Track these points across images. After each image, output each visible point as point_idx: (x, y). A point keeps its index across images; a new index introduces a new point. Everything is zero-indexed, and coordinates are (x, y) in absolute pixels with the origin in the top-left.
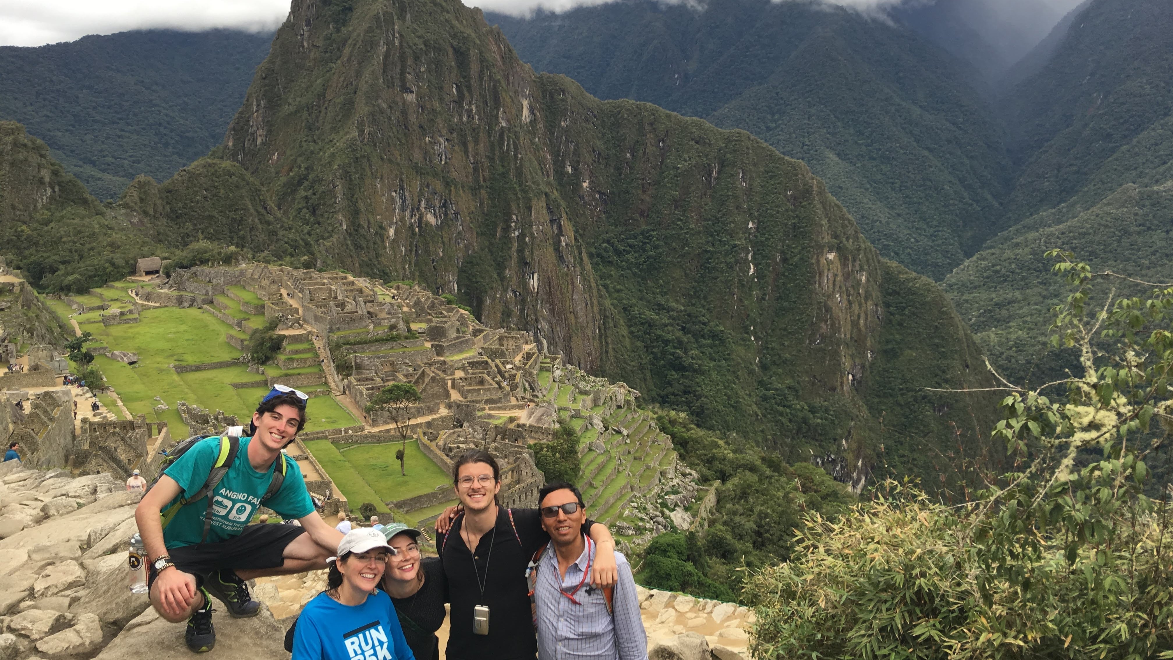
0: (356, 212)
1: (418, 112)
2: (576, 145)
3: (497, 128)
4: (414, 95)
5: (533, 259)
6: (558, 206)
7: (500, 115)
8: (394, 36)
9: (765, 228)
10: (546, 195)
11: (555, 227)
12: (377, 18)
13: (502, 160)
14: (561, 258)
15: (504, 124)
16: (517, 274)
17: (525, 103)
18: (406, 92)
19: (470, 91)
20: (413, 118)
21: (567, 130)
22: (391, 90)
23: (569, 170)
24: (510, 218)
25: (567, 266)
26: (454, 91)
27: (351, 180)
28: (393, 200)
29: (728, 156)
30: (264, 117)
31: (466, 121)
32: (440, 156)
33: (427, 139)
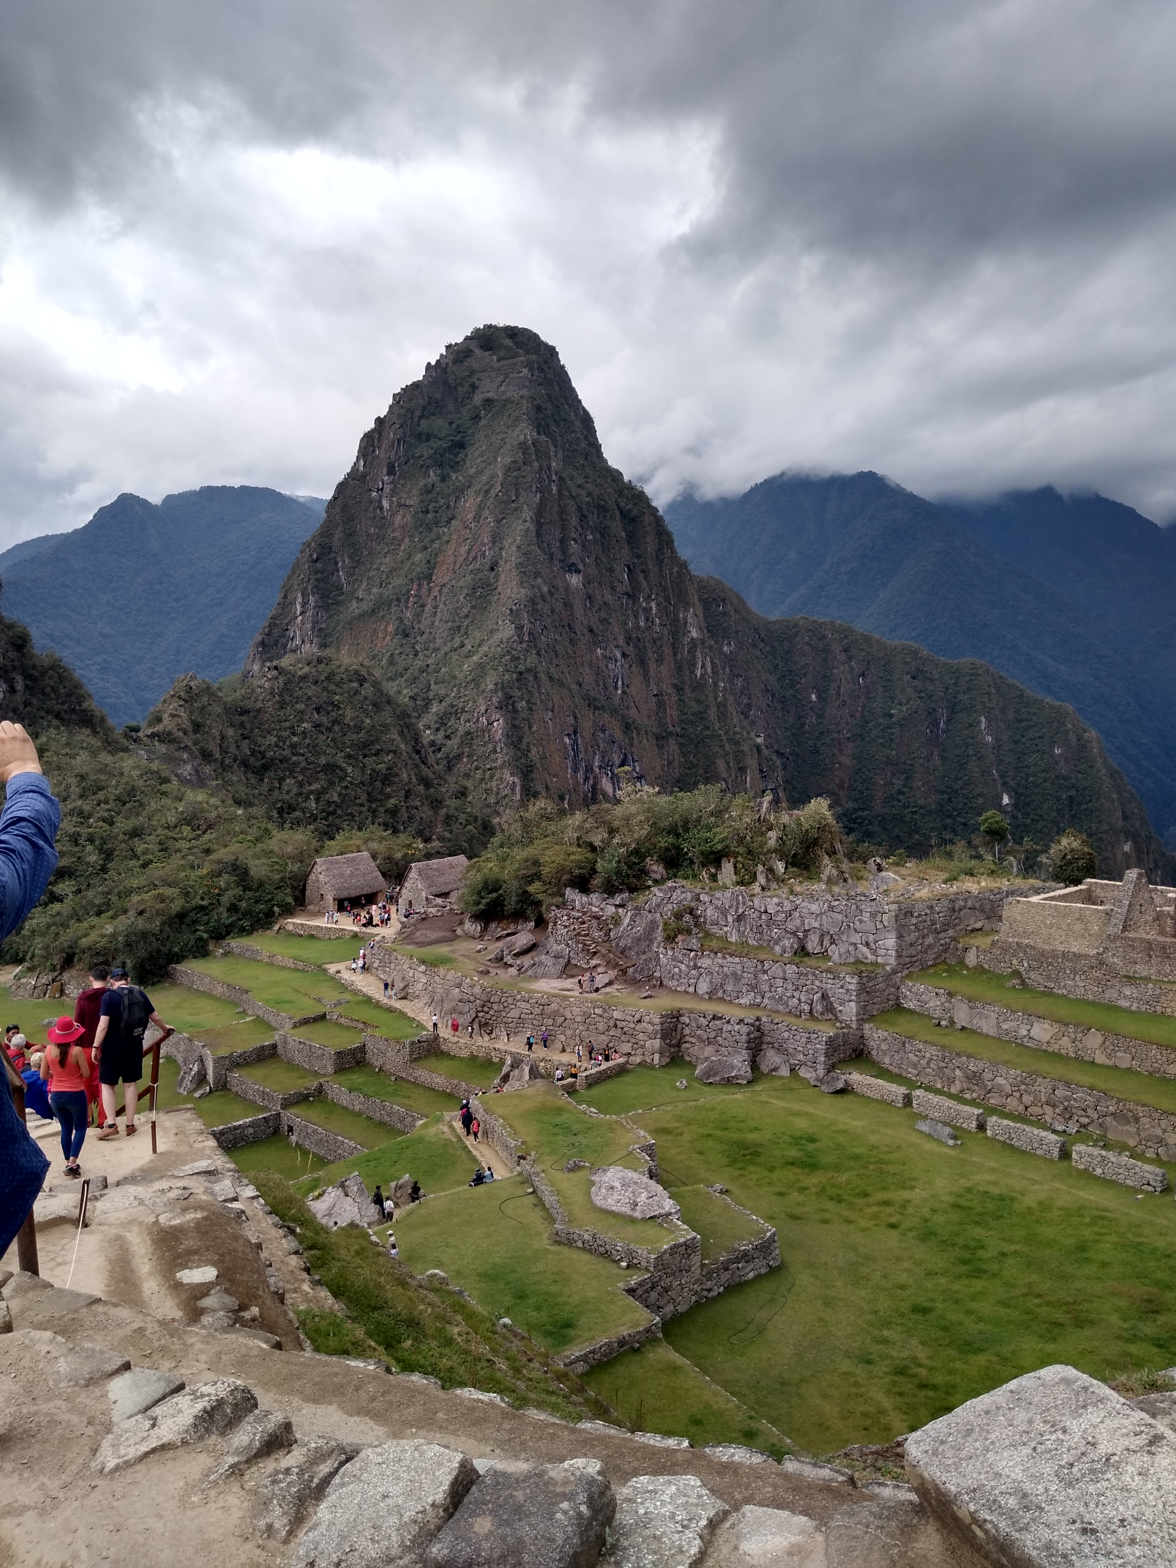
0: (531, 770)
2: (745, 680)
3: (686, 640)
4: (580, 577)
7: (690, 619)
8: (550, 477)
9: (1028, 804)
13: (696, 690)
15: (694, 634)
18: (570, 571)
19: (646, 580)
20: (579, 615)
21: (731, 658)
22: (549, 565)
26: (626, 577)
27: (515, 711)
28: (566, 751)
29: (961, 697)
30: (315, 623)
31: (644, 626)
32: (616, 680)
33: (599, 651)
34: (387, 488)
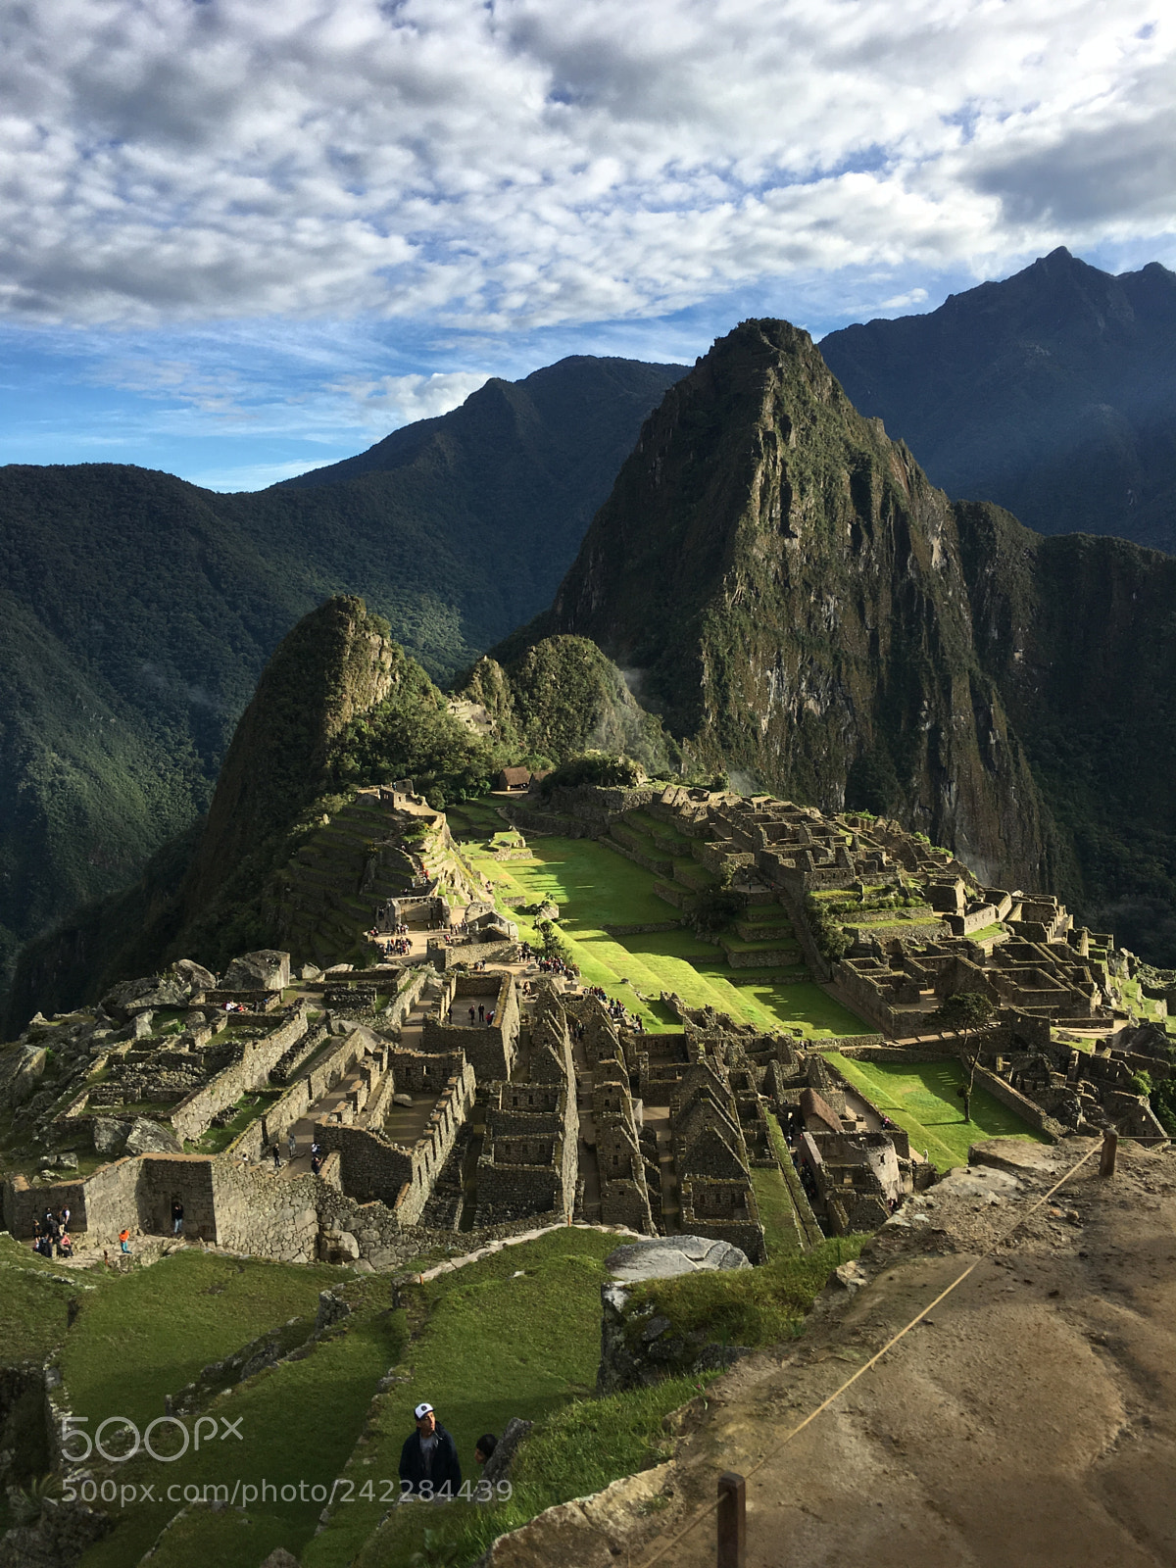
1: (802, 562)
2: (1006, 600)
3: (905, 581)
4: (798, 540)
5: (950, 762)
6: (987, 688)
8: (775, 463)
11: (981, 717)
13: (909, 623)
14: (988, 761)
15: (915, 576)
16: (927, 783)
17: (936, 543)
18: (788, 537)
19: (871, 534)
20: (794, 571)
21: (993, 580)
22: (768, 535)
23: (995, 635)
24: (920, 705)
25: (997, 773)
26: (849, 532)
27: (718, 655)
28: (767, 682)
30: (602, 574)
31: (864, 573)
32: (828, 620)
33: (812, 599)
34: (660, 467)
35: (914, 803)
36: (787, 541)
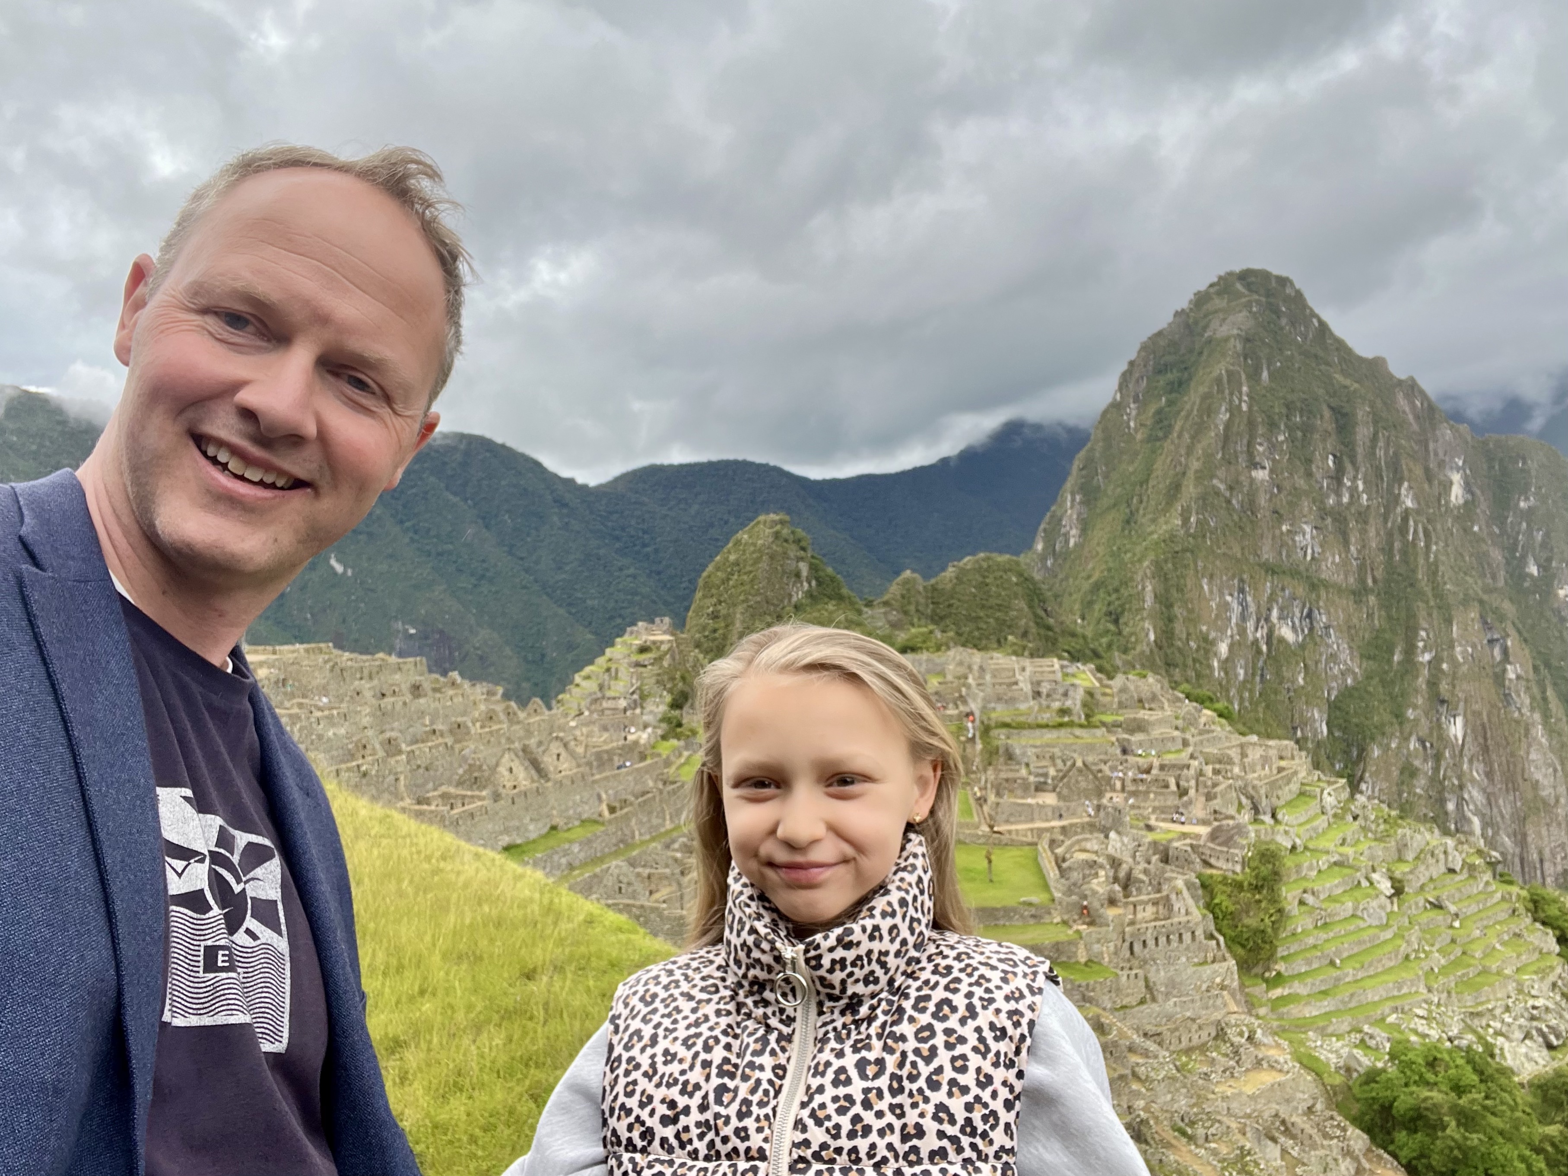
0: (1170, 620)
1: (1272, 494)
2: (1547, 535)
3: (1398, 510)
4: (1267, 472)
5: (1453, 694)
6: (1502, 618)
7: (1403, 491)
8: (1240, 400)
10: (1481, 602)
11: (1497, 652)
12: (1218, 381)
13: (1404, 553)
14: (1507, 696)
15: (1409, 503)
16: (1426, 714)
17: (1456, 478)
18: (1255, 468)
19: (1353, 463)
20: (1262, 500)
21: (1529, 514)
22: (1232, 468)
23: (1533, 570)
24: (1416, 634)
25: (1519, 709)
26: (1331, 463)
27: (1166, 580)
28: (1226, 606)
30: (1079, 514)
31: (1351, 503)
32: (1304, 549)
33: (1284, 528)
34: (1134, 413)
35: (1410, 734)
36: (1254, 473)
